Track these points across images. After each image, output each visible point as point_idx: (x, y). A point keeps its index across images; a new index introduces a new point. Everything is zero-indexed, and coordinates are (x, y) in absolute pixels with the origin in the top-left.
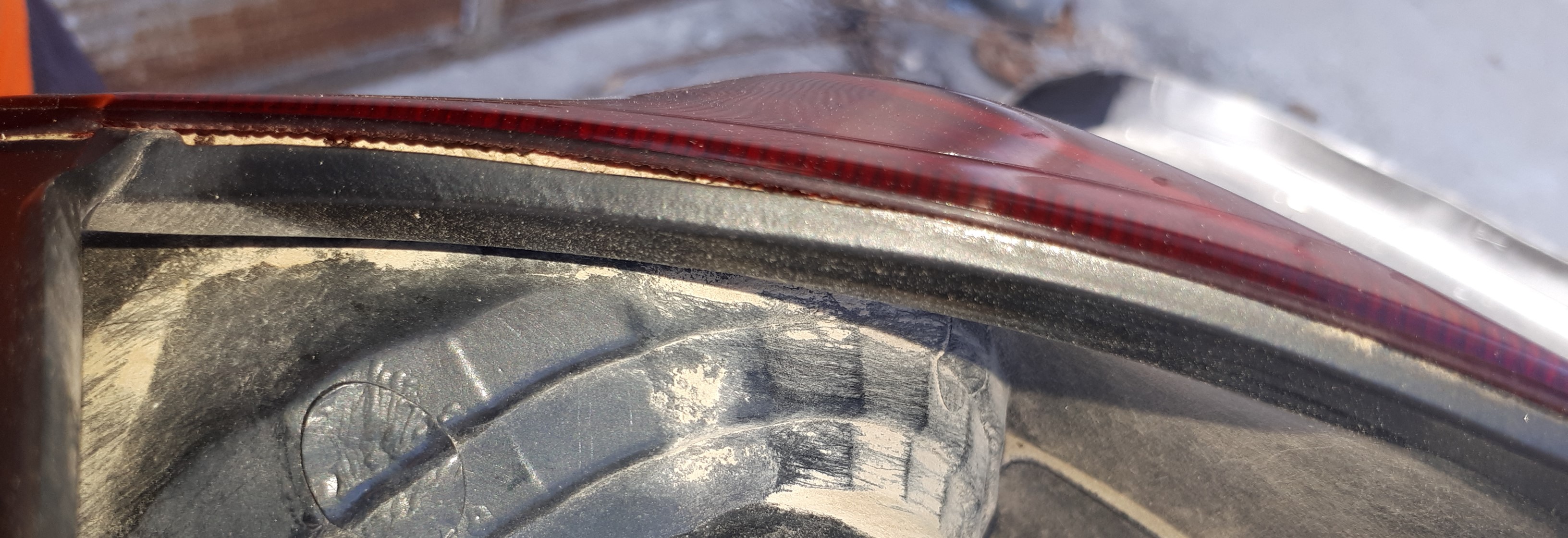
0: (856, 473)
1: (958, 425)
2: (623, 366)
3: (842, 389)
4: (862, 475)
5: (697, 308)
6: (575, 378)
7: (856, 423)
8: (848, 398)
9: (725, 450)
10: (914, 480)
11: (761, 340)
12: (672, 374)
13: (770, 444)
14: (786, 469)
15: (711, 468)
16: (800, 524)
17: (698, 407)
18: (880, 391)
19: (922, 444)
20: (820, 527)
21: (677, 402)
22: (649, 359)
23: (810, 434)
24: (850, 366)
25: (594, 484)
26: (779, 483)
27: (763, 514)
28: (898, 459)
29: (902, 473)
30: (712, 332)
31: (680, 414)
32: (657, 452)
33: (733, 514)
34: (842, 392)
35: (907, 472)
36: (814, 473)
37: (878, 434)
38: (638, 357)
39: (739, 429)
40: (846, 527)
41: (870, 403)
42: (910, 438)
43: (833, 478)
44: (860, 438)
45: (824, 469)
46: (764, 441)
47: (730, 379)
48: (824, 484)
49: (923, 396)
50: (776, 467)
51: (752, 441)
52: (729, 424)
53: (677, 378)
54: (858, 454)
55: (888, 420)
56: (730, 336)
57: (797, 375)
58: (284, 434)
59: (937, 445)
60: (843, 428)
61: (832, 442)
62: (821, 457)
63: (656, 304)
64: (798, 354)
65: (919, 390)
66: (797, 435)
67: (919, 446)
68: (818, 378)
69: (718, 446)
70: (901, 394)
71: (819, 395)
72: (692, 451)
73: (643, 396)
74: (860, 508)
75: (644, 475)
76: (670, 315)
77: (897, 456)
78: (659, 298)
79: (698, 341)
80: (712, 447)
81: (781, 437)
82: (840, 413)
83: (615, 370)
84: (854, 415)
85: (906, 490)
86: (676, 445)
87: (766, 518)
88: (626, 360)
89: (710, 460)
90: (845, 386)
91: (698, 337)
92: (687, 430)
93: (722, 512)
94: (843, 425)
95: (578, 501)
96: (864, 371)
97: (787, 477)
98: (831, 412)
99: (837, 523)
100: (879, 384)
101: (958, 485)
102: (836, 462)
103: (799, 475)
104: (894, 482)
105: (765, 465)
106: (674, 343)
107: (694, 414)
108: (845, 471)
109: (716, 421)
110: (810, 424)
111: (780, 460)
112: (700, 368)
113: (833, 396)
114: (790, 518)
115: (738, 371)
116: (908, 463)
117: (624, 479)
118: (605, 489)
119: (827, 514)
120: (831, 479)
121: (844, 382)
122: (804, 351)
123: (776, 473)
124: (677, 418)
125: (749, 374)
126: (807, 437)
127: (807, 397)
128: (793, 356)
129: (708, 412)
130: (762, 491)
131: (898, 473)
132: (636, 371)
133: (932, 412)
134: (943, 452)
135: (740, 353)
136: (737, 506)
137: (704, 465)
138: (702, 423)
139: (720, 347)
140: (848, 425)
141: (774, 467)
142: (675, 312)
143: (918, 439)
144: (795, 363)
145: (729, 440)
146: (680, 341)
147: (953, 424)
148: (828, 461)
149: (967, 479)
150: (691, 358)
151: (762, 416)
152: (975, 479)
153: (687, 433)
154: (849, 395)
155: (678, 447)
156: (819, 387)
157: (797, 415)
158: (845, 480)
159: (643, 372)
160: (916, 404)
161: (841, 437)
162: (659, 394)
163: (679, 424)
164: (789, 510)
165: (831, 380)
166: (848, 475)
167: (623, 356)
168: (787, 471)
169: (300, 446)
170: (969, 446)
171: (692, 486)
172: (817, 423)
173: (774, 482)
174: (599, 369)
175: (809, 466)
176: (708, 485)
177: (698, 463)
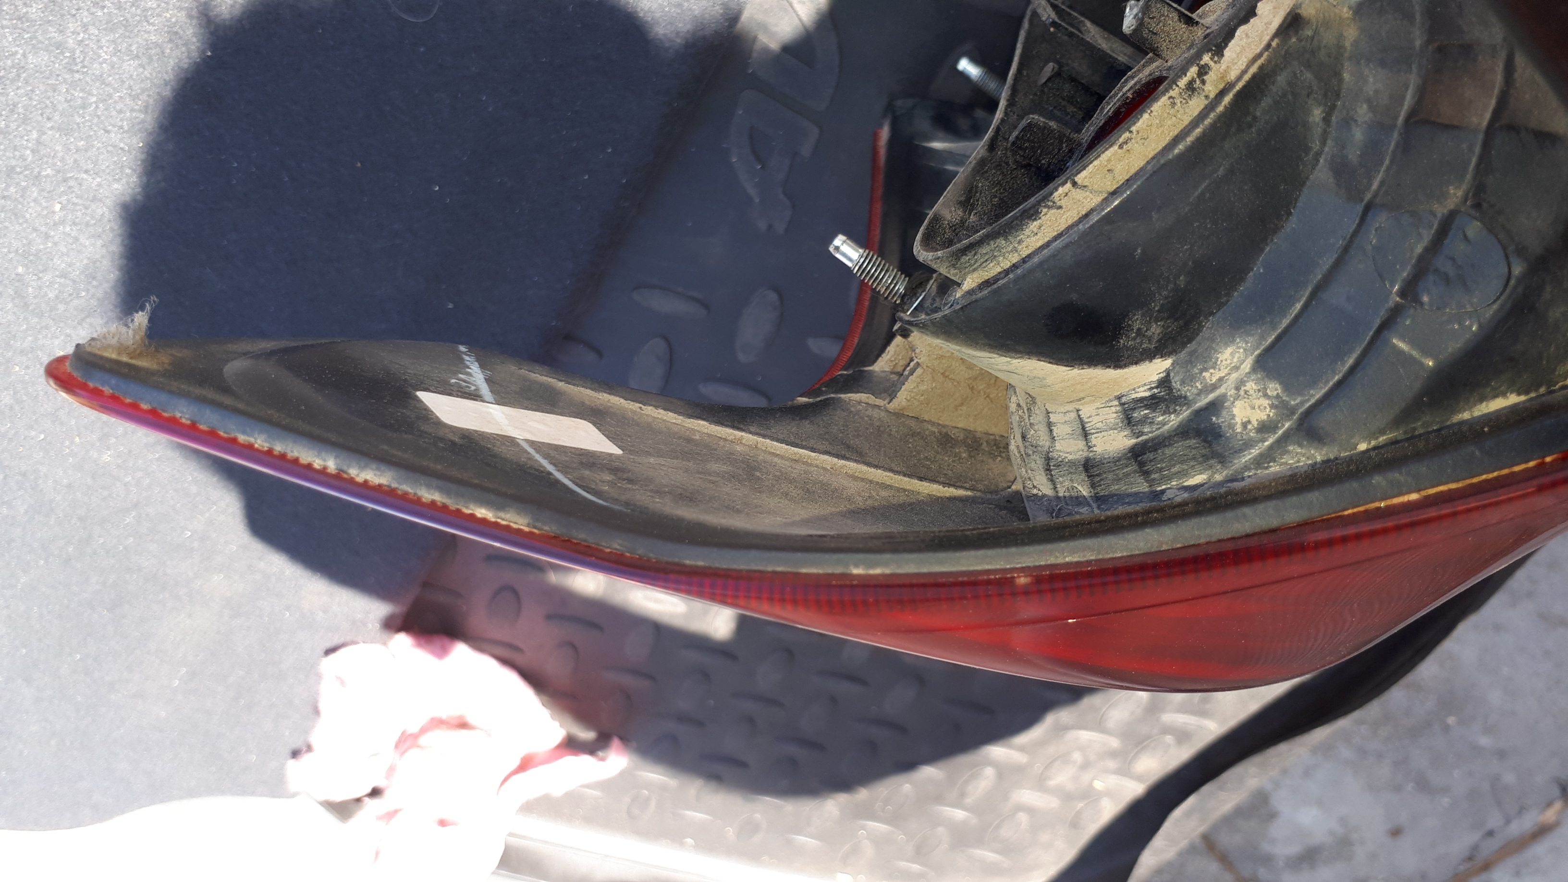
0: (1118, 408)
1: (1061, 479)
2: (1308, 400)
3: (1152, 458)
4: (1113, 409)
5: (1275, 461)
6: (1337, 378)
7: (1134, 441)
8: (1145, 454)
9: (1214, 379)
10: (1077, 425)
11: (1222, 463)
12: (1273, 411)
13: (1185, 397)
14: (1167, 387)
15: (1219, 363)
16: (1142, 354)
17: (1245, 398)
18: (1125, 471)
19: (1081, 453)
20: (1128, 358)
21: (1261, 394)
22: (1293, 413)
23: (1161, 418)
24: (1153, 476)
25: (1293, 315)
26: (1168, 375)
27: (1170, 349)
28: (1094, 434)
29: (1087, 425)
30: (1257, 452)
31: (1255, 387)
32: (1260, 355)
33: (1190, 341)
34: (1151, 456)
35: (1084, 428)
36: (1147, 394)
37: (1114, 443)
38: (1301, 410)
39: (1211, 397)
40: (1109, 367)
41: (1128, 459)
42: (1091, 451)
43: (1133, 397)
44: (1126, 433)
45: (1142, 400)
46: (1191, 398)
47: (1232, 426)
48: (1137, 390)
49: (1094, 484)
50: (1174, 385)
51: (1199, 394)
52: (1219, 397)
53: (1268, 410)
54: (1122, 422)
55: (1111, 455)
56: (1244, 455)
57: (1187, 452)
58: (1521, 251)
59: (1070, 457)
60: (1141, 434)
61: (1144, 421)
62: (1147, 407)
63: (1303, 451)
64: (1193, 466)
65: (1098, 486)
66: (1170, 413)
67: (1083, 451)
68: (1172, 456)
69: (1221, 379)
70: (1110, 476)
71: (1166, 446)
72: (1237, 368)
73: (1287, 388)
74: (1106, 386)
75: (1263, 338)
76: (1291, 448)
77: (1095, 435)
78: (1303, 456)
79: (1264, 442)
80: (1224, 377)
81: (1180, 406)
82: (1146, 442)
83: (1312, 396)
84: (1136, 445)
85: (1079, 416)
86: (1249, 366)
87: (1166, 347)
88: (1307, 405)
89: (1222, 368)
90: (1151, 461)
91: (1266, 444)
92: (1245, 379)
93: (1198, 338)
94: (1141, 436)
95: (1299, 300)
96: (1142, 477)
97: (1165, 382)
98: (1153, 439)
99: (1117, 366)
100: (1127, 475)
101: (1044, 441)
102: (1135, 408)
103: (1157, 387)
104: (1090, 417)
105: (1183, 382)
106: (1280, 432)
107: (1246, 392)
108: (1126, 406)
109: (1229, 394)
110: (1164, 425)
111: (1174, 391)
112: (1255, 424)
113: (1156, 450)
114: (1149, 355)
115: (1228, 435)
116: (1085, 435)
117: (1274, 328)
118: (1285, 316)
119: (1126, 370)
120: (1134, 396)
121: (1153, 463)
122: (1190, 471)
123: (1173, 381)
124: (1255, 383)
125: (1221, 436)
126: (1162, 415)
127: (1174, 440)
128: (1196, 463)
129: (1237, 397)
130: (1178, 364)
131: (1089, 424)
132: (1298, 401)
133: (1083, 476)
134: (1064, 455)
135: (1233, 447)
136: (1190, 347)
137: (1224, 362)
138: (1238, 388)
139: (1248, 444)
140: (1138, 438)
141: (1176, 384)
142: (1288, 452)
143: (1085, 454)
144: (1191, 459)
145: (1214, 387)
146: (1277, 436)
147: (1065, 478)
148: (1141, 407)
149: (1039, 448)
150: (1265, 428)
151: (1198, 413)
152: (1034, 452)
153: (1245, 376)
154: (1145, 456)
155: (1247, 366)
156: (1168, 451)
157: (1176, 425)
158: (1124, 400)
159: (1292, 403)
160: (1097, 475)
161: (1139, 427)
162: (1275, 393)
163: (1253, 380)
164: (1153, 361)
165: (1162, 461)
166: (1122, 404)
167: (1311, 406)
168: (1166, 386)
169: (1505, 249)
170: (1048, 470)
171: (1227, 345)
172: (1159, 428)
173: (1172, 375)
174: (1323, 391)
175: (1153, 397)
176: (1216, 351)
177: (1229, 362)
